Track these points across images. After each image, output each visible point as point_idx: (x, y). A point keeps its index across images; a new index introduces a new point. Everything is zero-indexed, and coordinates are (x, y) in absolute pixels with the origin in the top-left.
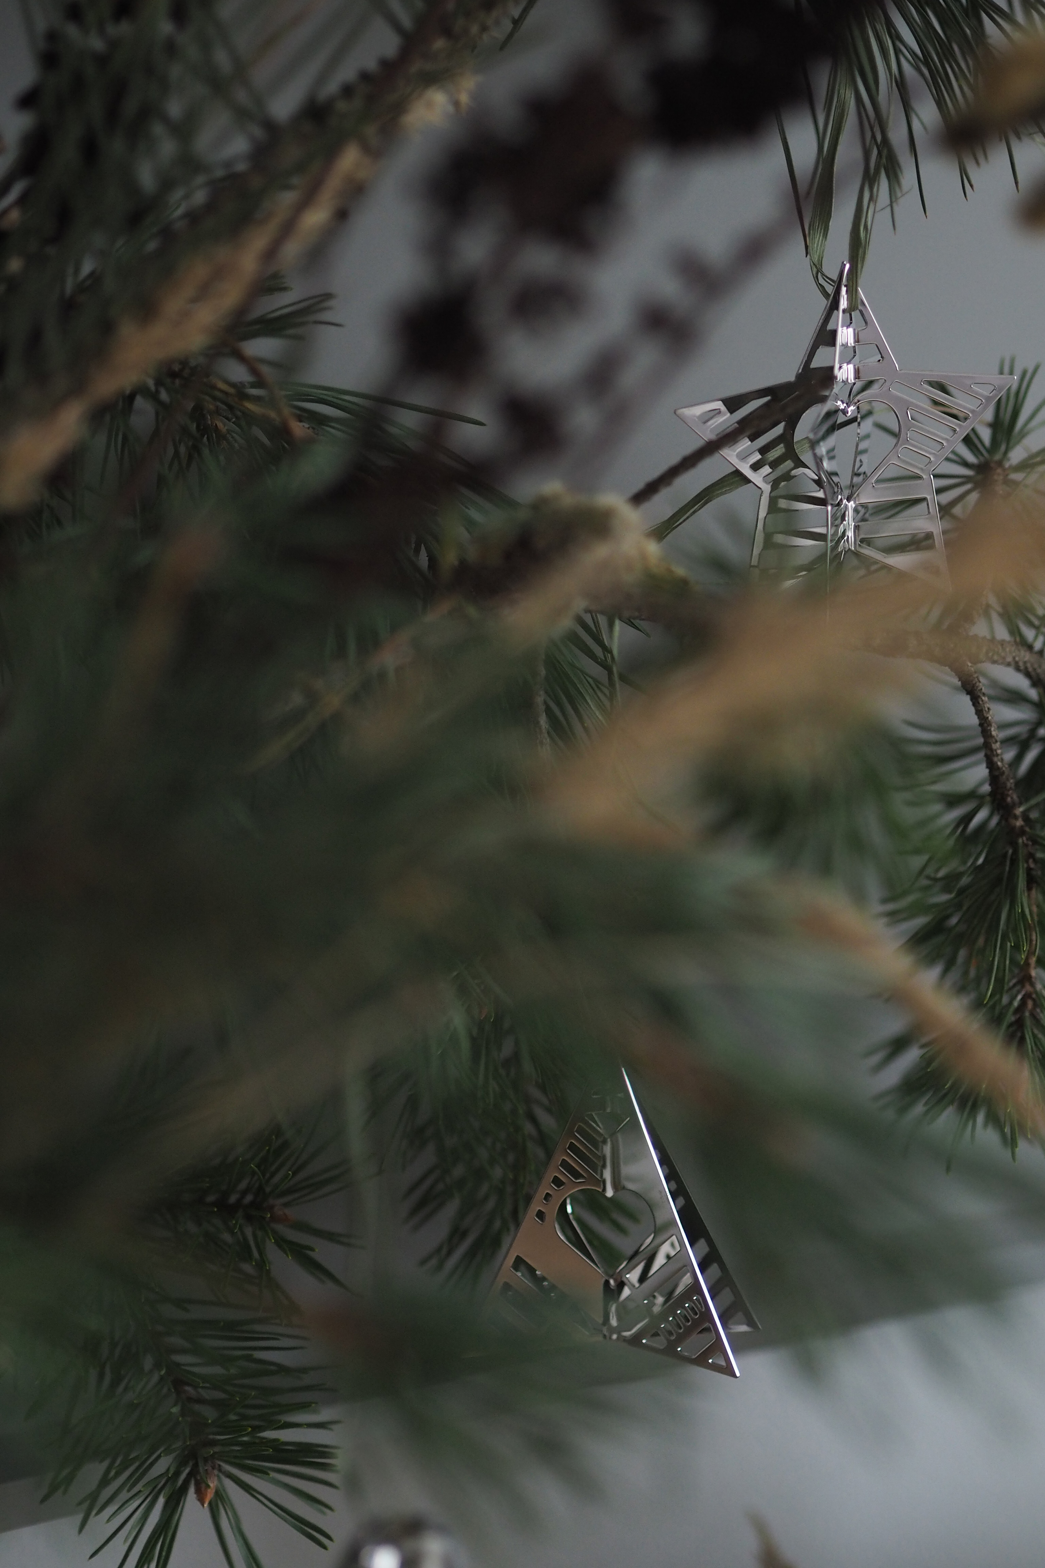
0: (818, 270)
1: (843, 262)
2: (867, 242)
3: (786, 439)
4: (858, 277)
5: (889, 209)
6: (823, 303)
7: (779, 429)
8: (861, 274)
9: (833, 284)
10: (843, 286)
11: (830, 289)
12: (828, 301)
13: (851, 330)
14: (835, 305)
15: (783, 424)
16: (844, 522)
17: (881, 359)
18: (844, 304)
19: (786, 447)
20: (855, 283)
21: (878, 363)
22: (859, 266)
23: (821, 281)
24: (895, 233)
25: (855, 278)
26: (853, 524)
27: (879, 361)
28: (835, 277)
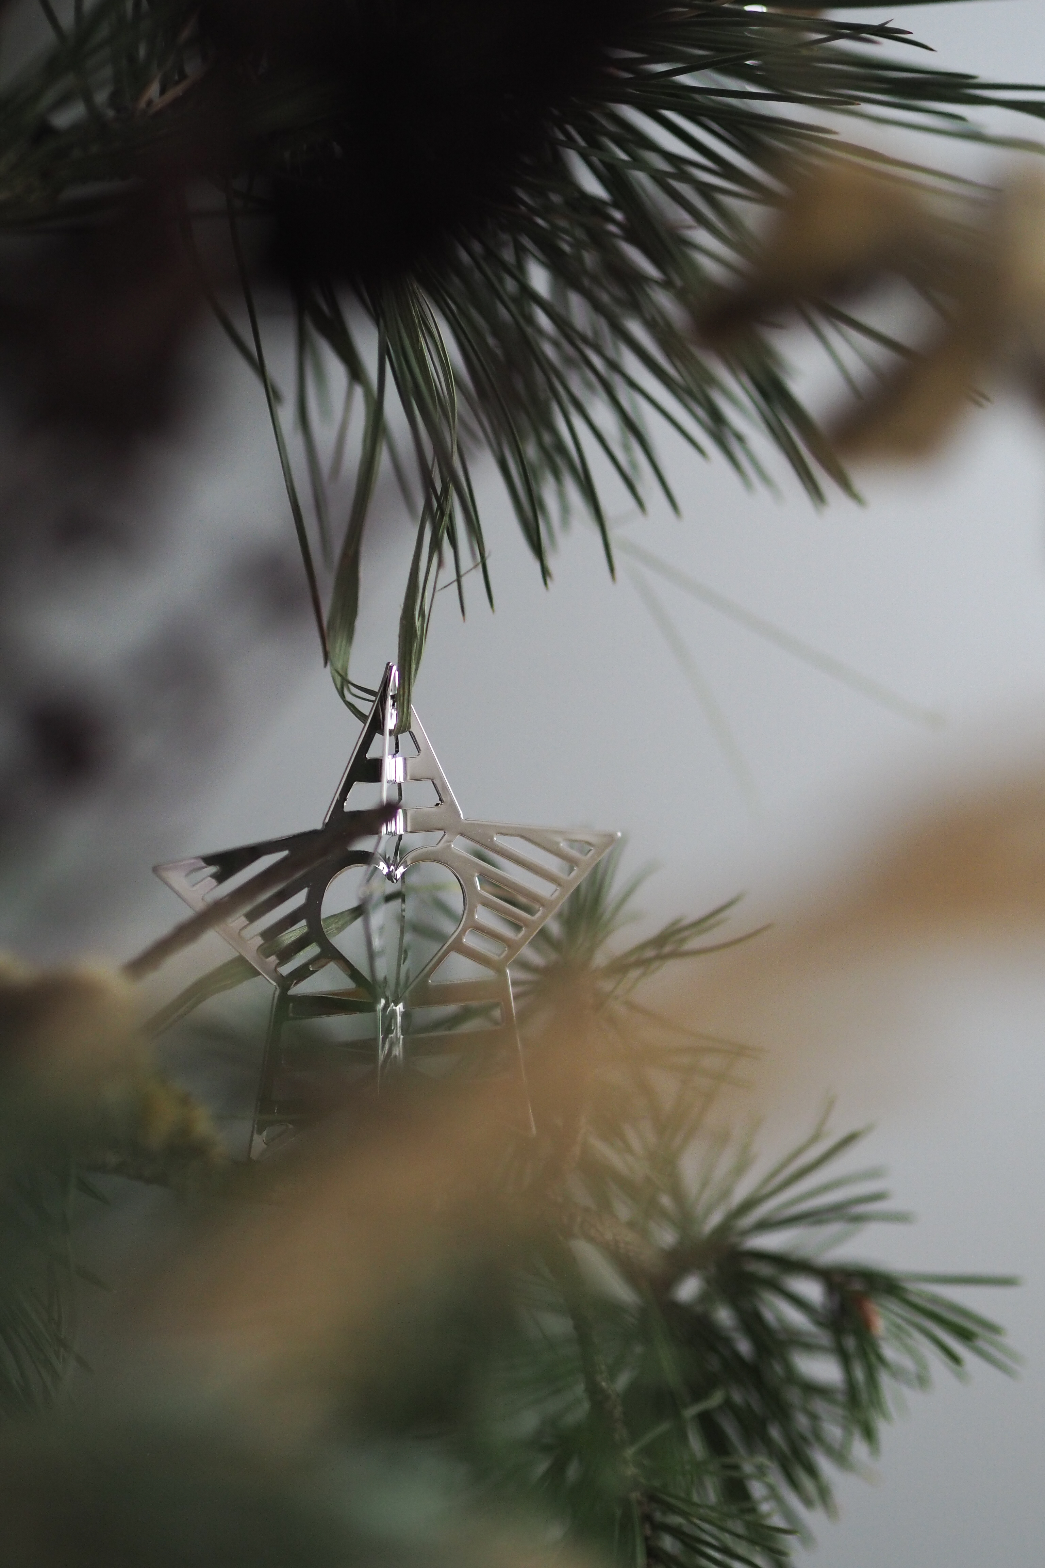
0: (343, 683)
1: (388, 664)
2: (424, 630)
3: (311, 910)
4: (412, 681)
5: (455, 584)
6: (357, 729)
7: (299, 899)
8: (415, 680)
9: (373, 698)
10: (389, 698)
11: (366, 708)
12: (365, 724)
13: (400, 760)
14: (376, 725)
15: (305, 892)
16: (390, 1036)
17: (440, 802)
18: (391, 722)
19: (309, 925)
20: (406, 691)
21: (436, 807)
22: (413, 666)
23: (349, 697)
24: (464, 620)
25: (406, 683)
26: (402, 1037)
27: (437, 805)
28: (376, 687)
